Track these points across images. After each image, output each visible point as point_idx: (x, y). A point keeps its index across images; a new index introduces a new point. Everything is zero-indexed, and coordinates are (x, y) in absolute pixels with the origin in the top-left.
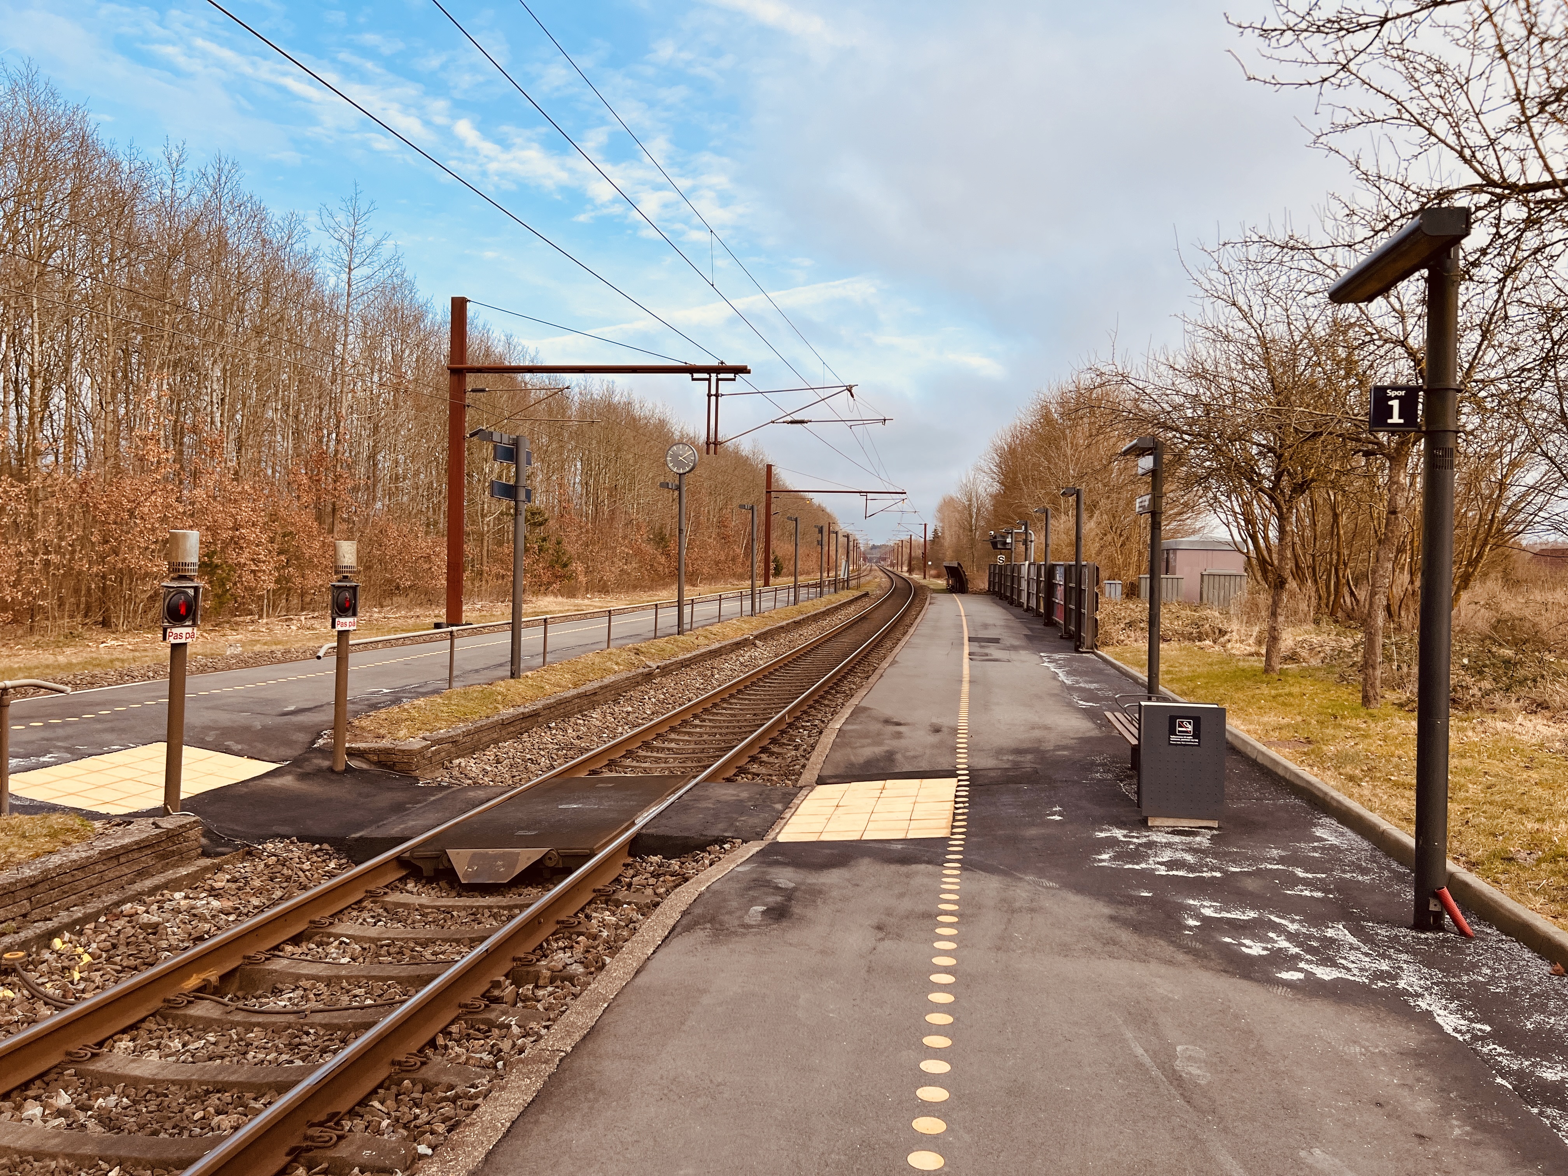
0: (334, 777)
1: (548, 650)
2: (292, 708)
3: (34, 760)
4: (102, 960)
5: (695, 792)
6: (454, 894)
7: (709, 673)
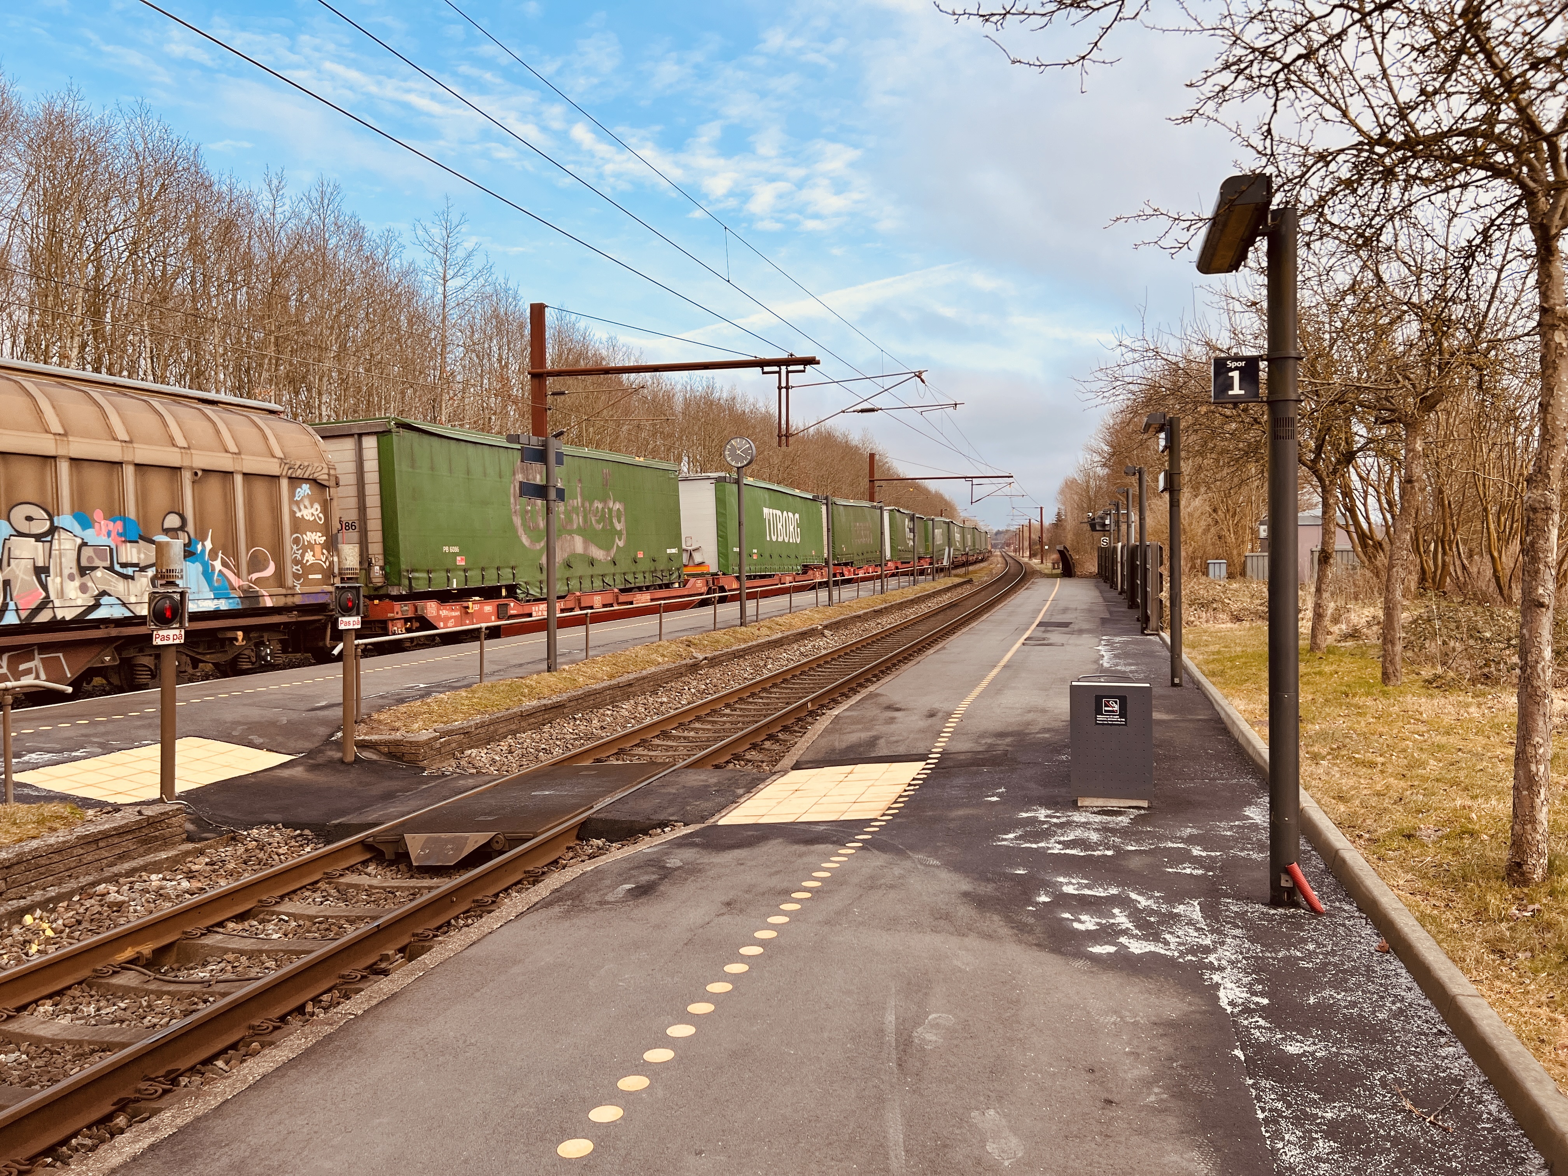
0: (342, 768)
1: (591, 644)
2: (323, 704)
3: (66, 754)
4: (64, 935)
5: (667, 778)
6: (408, 875)
7: (762, 663)
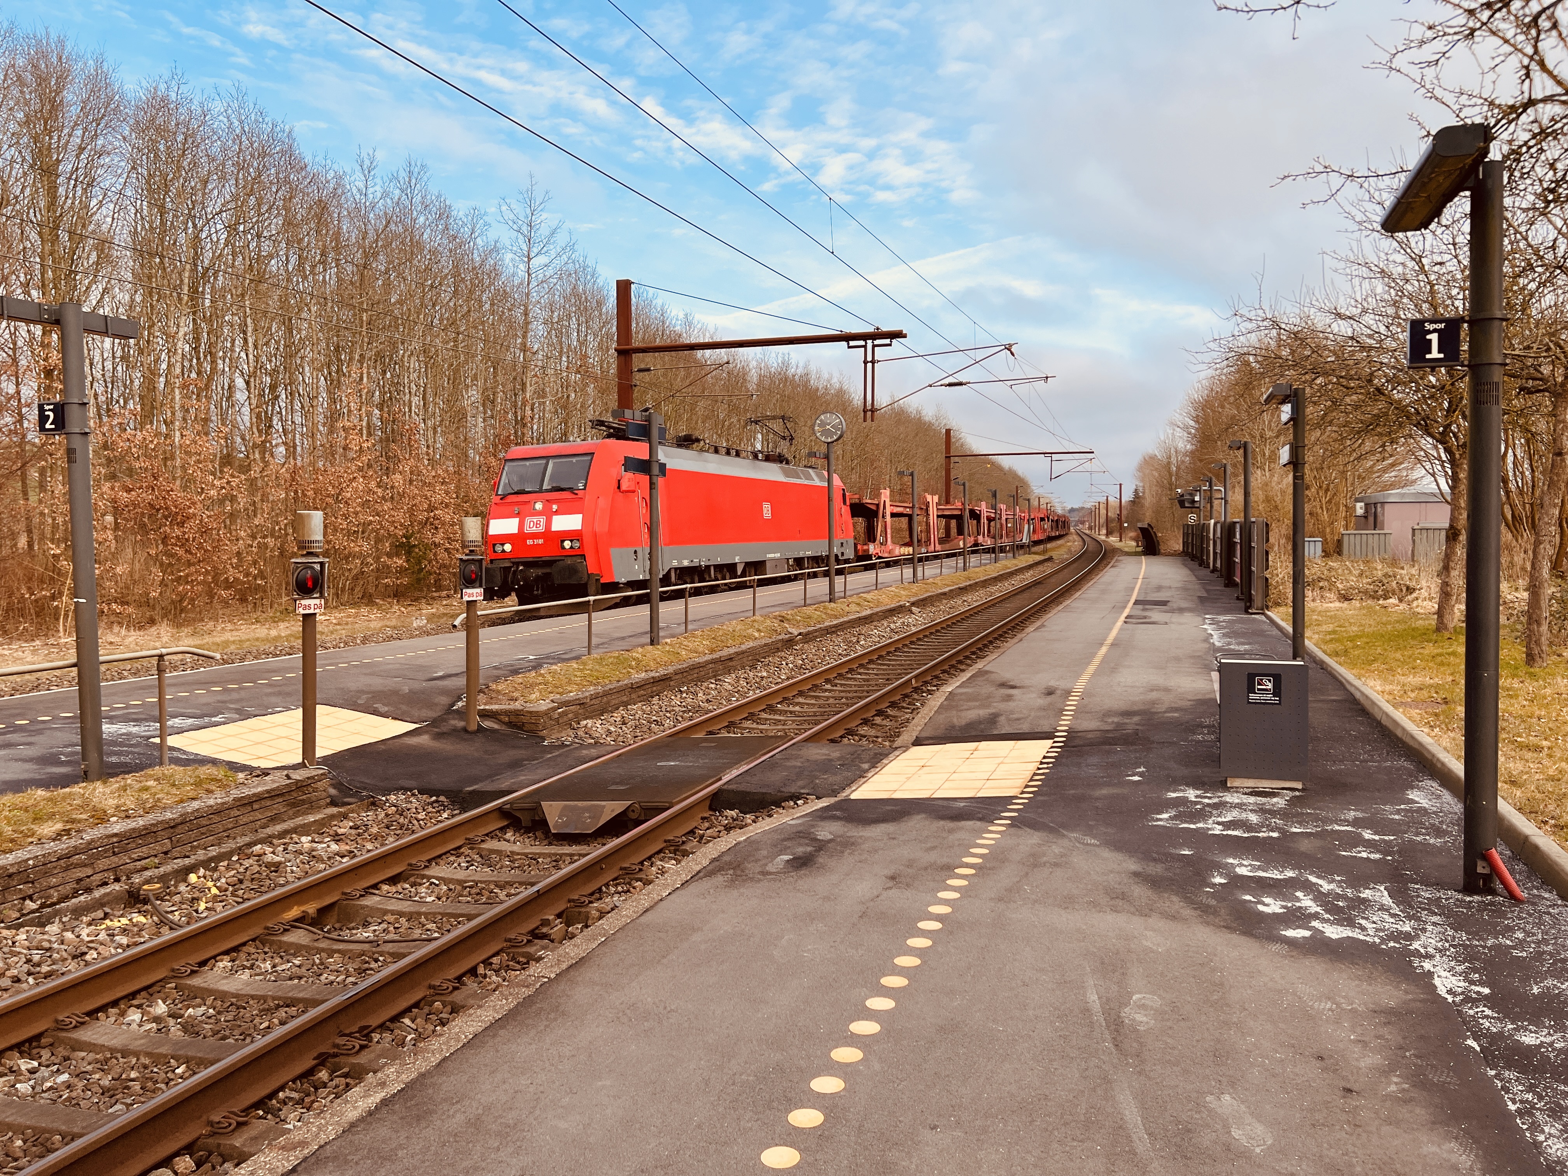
0: (466, 736)
1: (690, 618)
2: (440, 674)
3: (207, 719)
4: (228, 893)
5: (789, 751)
6: (545, 842)
7: (854, 639)
